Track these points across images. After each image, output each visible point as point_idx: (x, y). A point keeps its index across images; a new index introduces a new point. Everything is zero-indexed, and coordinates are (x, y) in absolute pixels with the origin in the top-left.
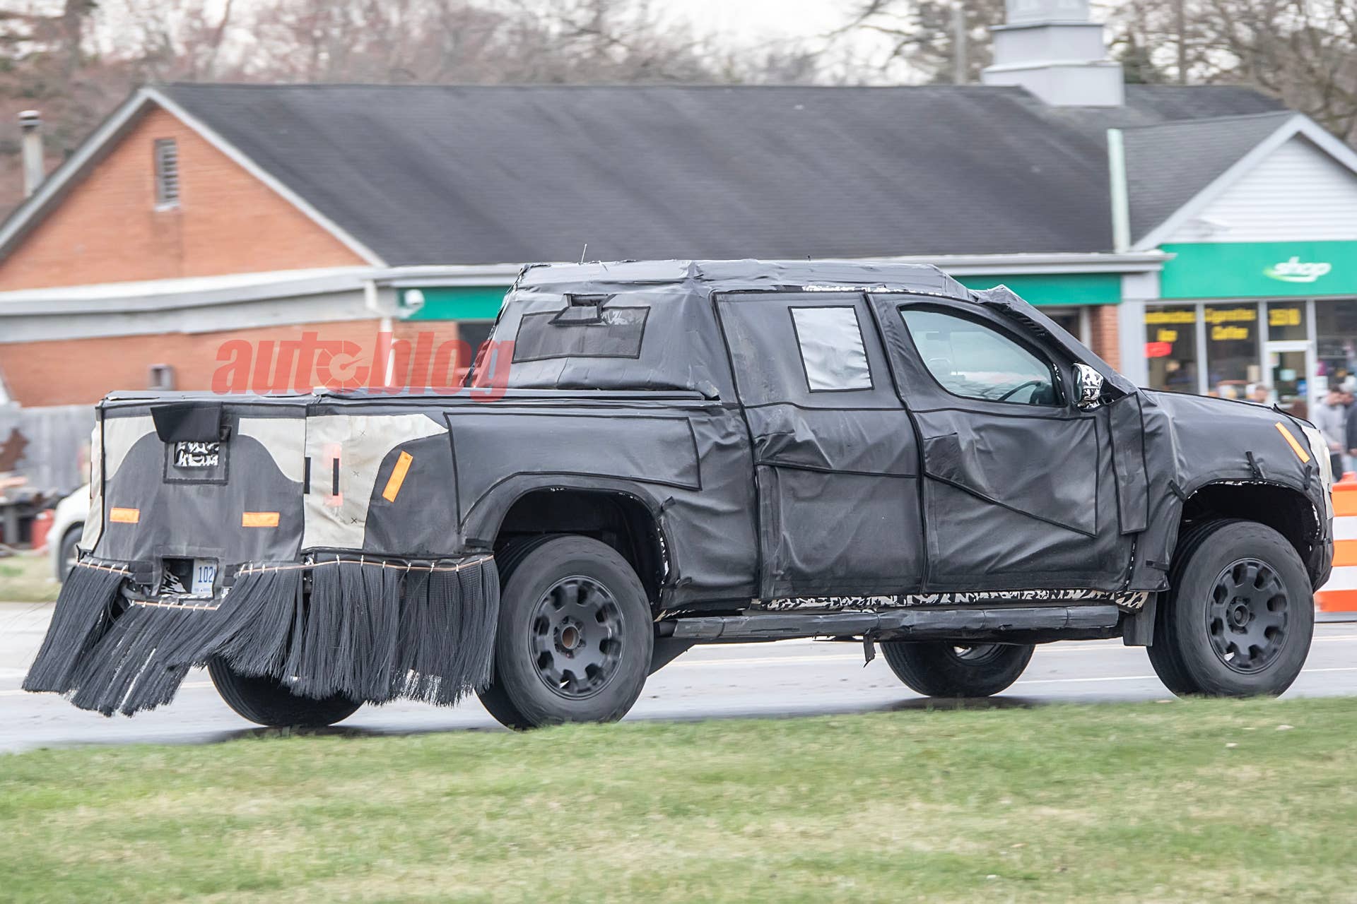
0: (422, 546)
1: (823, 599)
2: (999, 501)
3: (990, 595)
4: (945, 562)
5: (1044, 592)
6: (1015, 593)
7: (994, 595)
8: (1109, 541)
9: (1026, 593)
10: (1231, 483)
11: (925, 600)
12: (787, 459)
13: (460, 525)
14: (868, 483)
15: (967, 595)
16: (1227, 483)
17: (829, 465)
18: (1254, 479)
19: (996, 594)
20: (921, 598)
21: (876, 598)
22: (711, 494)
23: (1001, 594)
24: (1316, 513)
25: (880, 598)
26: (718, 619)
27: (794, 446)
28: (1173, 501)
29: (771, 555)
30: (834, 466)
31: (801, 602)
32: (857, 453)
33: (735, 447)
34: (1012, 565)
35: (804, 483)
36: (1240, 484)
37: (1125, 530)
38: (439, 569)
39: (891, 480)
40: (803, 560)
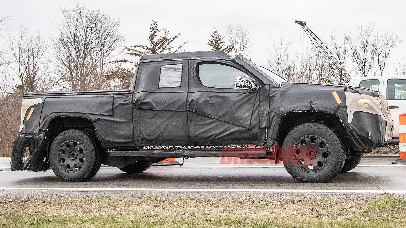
0: (32, 131)
1: (160, 147)
2: (216, 118)
3: (218, 147)
4: (196, 136)
5: (239, 146)
6: (228, 146)
7: (220, 146)
8: (256, 130)
9: (232, 146)
10: (301, 111)
11: (195, 147)
12: (141, 107)
13: (39, 126)
14: (169, 114)
15: (210, 146)
16: (299, 111)
17: (156, 109)
18: (311, 110)
19: (221, 146)
20: (193, 147)
21: (178, 147)
22: (118, 117)
23: (223, 146)
24: (342, 121)
26: (124, 152)
27: (142, 104)
28: (276, 118)
29: (137, 134)
30: (158, 109)
31: (153, 148)
32: (166, 105)
33: (127, 104)
34: (220, 138)
35: (149, 114)
36: (305, 112)
37: (262, 127)
38: (35, 137)
39: (178, 112)
40: (147, 136)
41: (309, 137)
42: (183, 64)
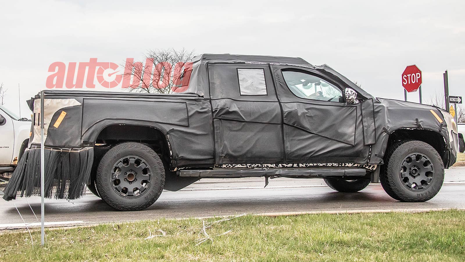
0: (67, 143)
1: (244, 165)
2: (315, 133)
3: (313, 165)
4: (293, 152)
5: (336, 164)
6: (324, 164)
7: (315, 164)
8: (360, 147)
9: (328, 164)
10: (409, 129)
11: (287, 166)
12: (226, 117)
13: (82, 136)
14: (260, 126)
15: (304, 164)
16: (407, 129)
17: (244, 119)
18: (418, 128)
19: (316, 164)
20: (285, 165)
21: (266, 165)
22: (194, 128)
23: (318, 164)
24: (445, 140)
25: (268, 165)
26: (199, 171)
27: (228, 113)
28: (384, 134)
29: (219, 149)
30: (246, 120)
31: (235, 166)
32: (256, 116)
33: (205, 112)
34: (320, 155)
35: (235, 126)
36: (413, 129)
37: (366, 144)
38: (72, 151)
39: (271, 125)
40: (233, 152)
41: (415, 155)
42: (263, 69)
